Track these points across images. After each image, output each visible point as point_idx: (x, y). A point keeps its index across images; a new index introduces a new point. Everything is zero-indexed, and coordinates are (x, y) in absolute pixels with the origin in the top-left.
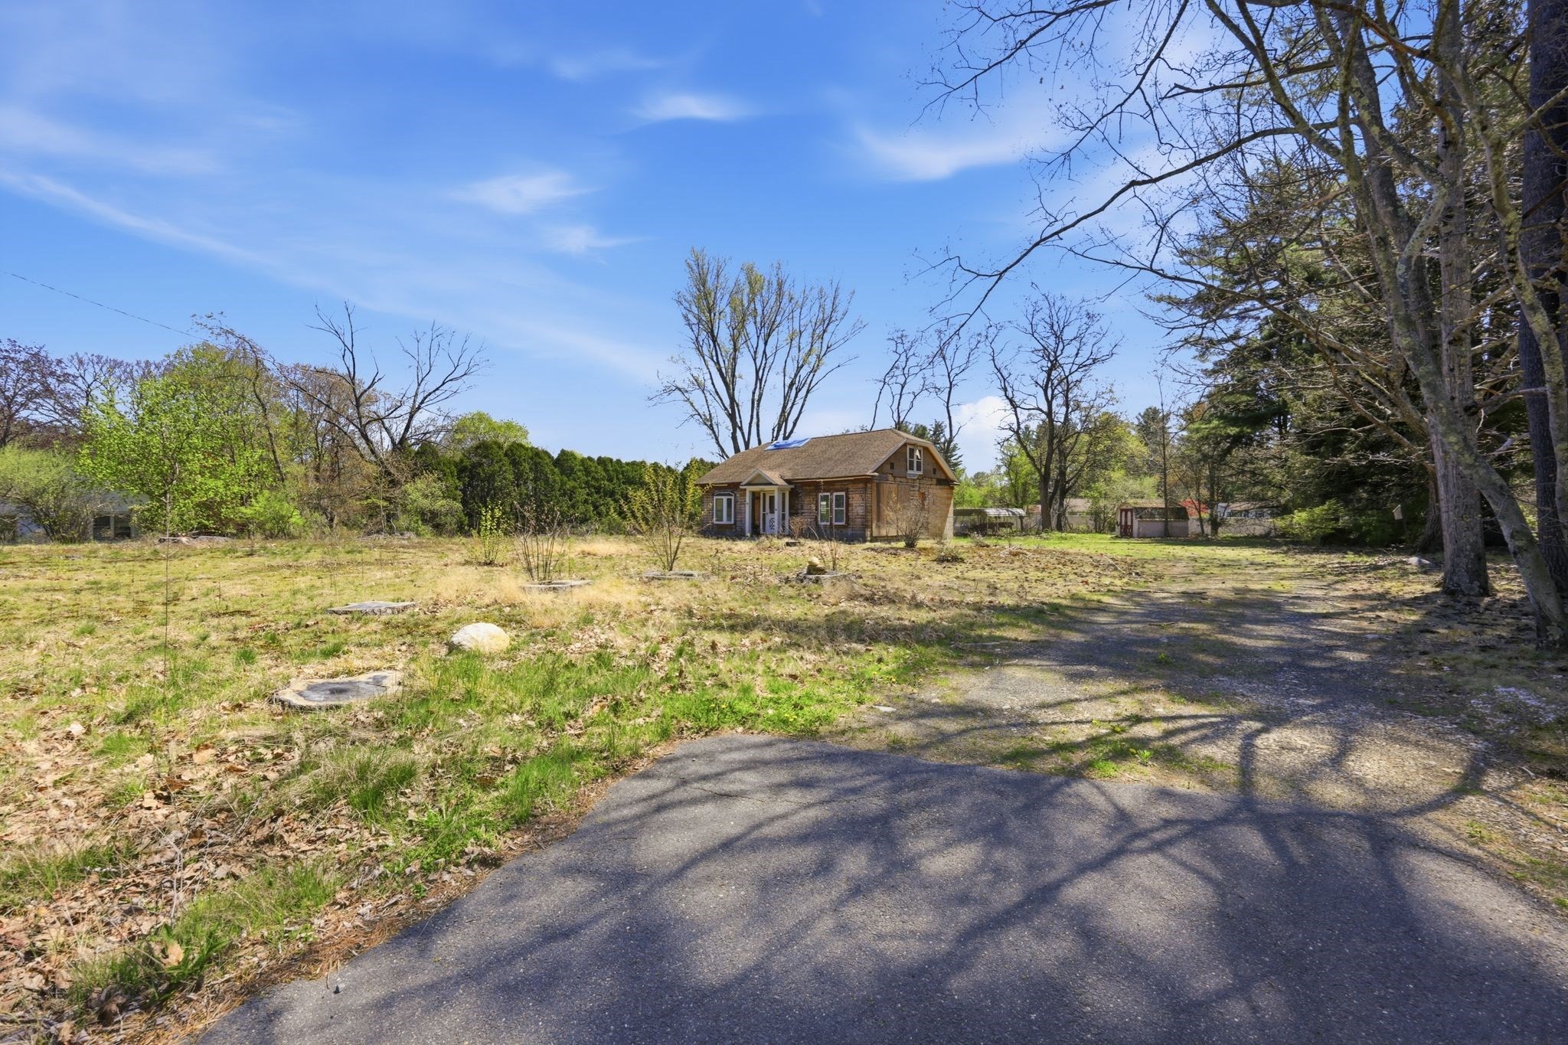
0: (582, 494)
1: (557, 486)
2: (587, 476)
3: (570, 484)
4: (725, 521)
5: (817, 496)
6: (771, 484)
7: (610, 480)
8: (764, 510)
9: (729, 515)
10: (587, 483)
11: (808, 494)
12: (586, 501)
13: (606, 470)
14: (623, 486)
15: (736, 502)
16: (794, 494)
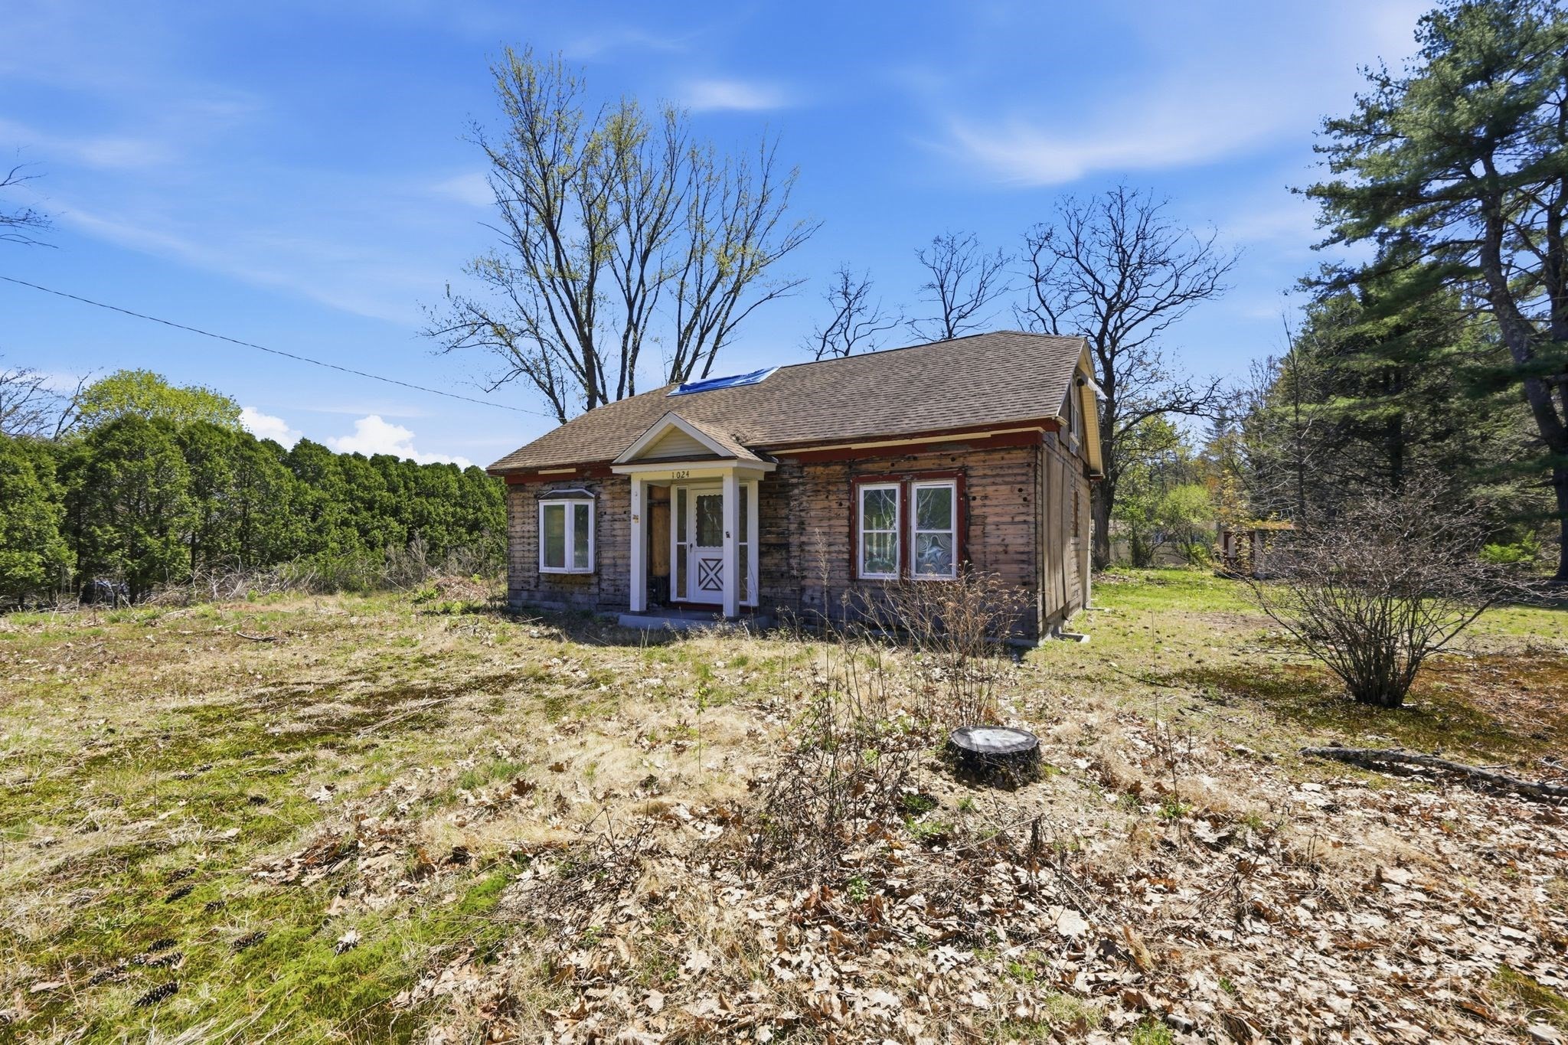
0: (336, 511)
1: (286, 498)
2: (349, 482)
3: (313, 494)
4: (569, 567)
5: (852, 492)
6: (715, 457)
7: (393, 490)
8: (682, 536)
9: (581, 544)
10: (349, 493)
11: (823, 488)
12: (345, 523)
13: (385, 475)
14: (417, 500)
15: (599, 515)
16: (773, 490)
